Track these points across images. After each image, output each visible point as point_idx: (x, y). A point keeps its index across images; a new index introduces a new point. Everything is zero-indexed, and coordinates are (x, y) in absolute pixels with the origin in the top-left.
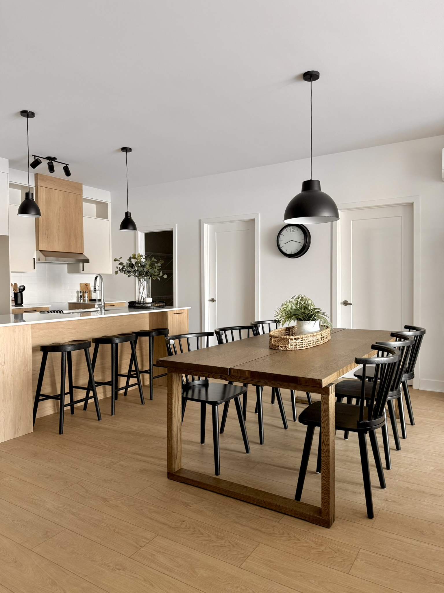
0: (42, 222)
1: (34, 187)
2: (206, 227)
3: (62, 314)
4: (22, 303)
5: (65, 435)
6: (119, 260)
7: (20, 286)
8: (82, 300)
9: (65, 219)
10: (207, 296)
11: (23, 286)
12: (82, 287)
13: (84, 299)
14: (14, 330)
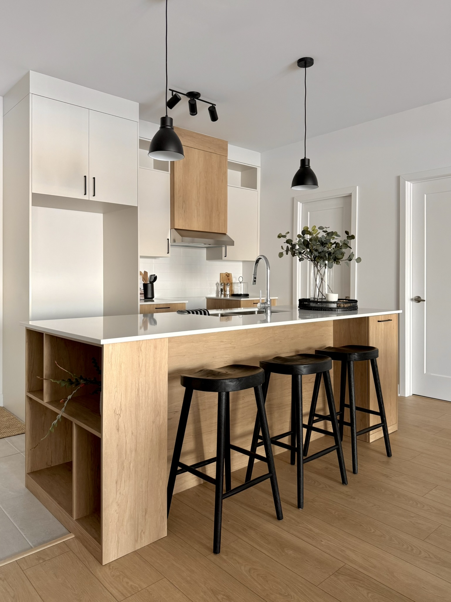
0: (179, 191)
2: (409, 187)
3: (207, 316)
4: (153, 297)
6: (284, 236)
7: (151, 276)
8: (222, 295)
9: (206, 188)
10: (409, 293)
11: (155, 275)
12: (223, 278)
13: (225, 293)
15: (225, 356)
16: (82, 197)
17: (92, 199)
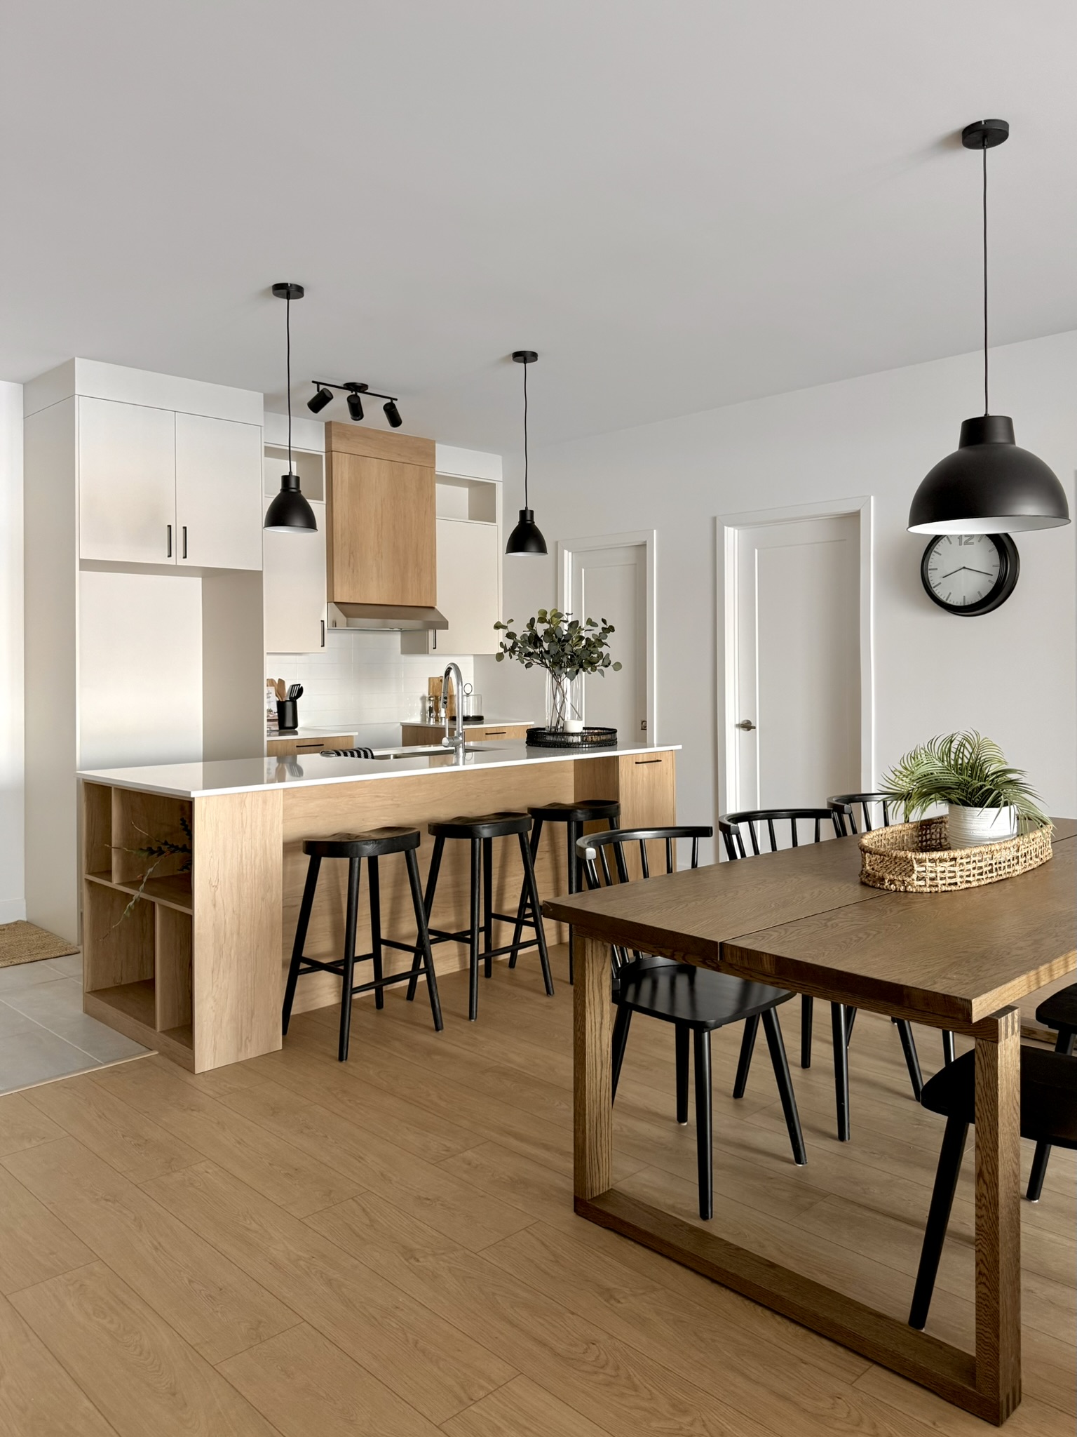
0: (342, 535)
1: (324, 454)
2: (731, 537)
3: (369, 760)
4: (295, 725)
5: (351, 1065)
6: (505, 627)
7: (293, 686)
8: (432, 719)
9: (394, 527)
10: (732, 714)
11: (299, 685)
12: (433, 686)
13: (437, 715)
14: (242, 803)
15: (382, 818)
16: (166, 561)
17: (182, 562)
